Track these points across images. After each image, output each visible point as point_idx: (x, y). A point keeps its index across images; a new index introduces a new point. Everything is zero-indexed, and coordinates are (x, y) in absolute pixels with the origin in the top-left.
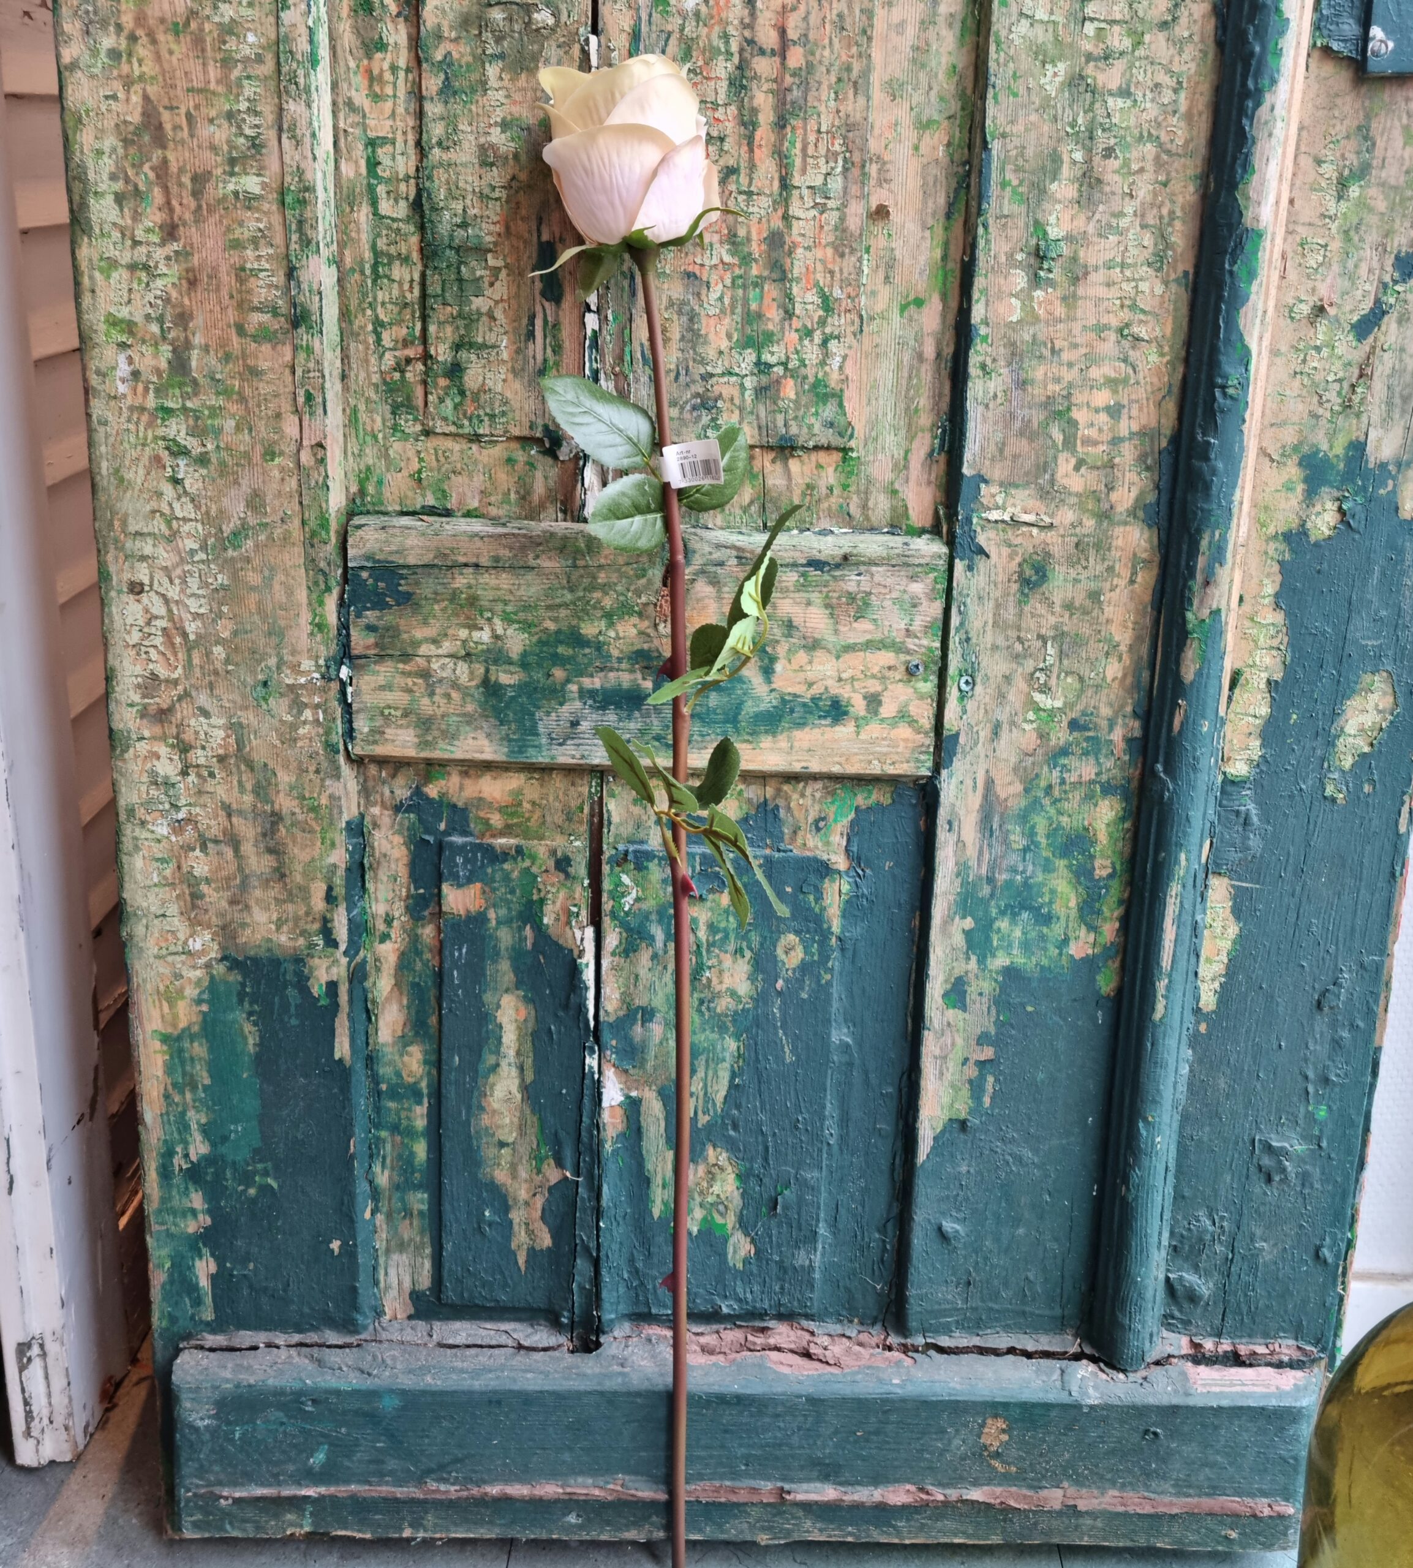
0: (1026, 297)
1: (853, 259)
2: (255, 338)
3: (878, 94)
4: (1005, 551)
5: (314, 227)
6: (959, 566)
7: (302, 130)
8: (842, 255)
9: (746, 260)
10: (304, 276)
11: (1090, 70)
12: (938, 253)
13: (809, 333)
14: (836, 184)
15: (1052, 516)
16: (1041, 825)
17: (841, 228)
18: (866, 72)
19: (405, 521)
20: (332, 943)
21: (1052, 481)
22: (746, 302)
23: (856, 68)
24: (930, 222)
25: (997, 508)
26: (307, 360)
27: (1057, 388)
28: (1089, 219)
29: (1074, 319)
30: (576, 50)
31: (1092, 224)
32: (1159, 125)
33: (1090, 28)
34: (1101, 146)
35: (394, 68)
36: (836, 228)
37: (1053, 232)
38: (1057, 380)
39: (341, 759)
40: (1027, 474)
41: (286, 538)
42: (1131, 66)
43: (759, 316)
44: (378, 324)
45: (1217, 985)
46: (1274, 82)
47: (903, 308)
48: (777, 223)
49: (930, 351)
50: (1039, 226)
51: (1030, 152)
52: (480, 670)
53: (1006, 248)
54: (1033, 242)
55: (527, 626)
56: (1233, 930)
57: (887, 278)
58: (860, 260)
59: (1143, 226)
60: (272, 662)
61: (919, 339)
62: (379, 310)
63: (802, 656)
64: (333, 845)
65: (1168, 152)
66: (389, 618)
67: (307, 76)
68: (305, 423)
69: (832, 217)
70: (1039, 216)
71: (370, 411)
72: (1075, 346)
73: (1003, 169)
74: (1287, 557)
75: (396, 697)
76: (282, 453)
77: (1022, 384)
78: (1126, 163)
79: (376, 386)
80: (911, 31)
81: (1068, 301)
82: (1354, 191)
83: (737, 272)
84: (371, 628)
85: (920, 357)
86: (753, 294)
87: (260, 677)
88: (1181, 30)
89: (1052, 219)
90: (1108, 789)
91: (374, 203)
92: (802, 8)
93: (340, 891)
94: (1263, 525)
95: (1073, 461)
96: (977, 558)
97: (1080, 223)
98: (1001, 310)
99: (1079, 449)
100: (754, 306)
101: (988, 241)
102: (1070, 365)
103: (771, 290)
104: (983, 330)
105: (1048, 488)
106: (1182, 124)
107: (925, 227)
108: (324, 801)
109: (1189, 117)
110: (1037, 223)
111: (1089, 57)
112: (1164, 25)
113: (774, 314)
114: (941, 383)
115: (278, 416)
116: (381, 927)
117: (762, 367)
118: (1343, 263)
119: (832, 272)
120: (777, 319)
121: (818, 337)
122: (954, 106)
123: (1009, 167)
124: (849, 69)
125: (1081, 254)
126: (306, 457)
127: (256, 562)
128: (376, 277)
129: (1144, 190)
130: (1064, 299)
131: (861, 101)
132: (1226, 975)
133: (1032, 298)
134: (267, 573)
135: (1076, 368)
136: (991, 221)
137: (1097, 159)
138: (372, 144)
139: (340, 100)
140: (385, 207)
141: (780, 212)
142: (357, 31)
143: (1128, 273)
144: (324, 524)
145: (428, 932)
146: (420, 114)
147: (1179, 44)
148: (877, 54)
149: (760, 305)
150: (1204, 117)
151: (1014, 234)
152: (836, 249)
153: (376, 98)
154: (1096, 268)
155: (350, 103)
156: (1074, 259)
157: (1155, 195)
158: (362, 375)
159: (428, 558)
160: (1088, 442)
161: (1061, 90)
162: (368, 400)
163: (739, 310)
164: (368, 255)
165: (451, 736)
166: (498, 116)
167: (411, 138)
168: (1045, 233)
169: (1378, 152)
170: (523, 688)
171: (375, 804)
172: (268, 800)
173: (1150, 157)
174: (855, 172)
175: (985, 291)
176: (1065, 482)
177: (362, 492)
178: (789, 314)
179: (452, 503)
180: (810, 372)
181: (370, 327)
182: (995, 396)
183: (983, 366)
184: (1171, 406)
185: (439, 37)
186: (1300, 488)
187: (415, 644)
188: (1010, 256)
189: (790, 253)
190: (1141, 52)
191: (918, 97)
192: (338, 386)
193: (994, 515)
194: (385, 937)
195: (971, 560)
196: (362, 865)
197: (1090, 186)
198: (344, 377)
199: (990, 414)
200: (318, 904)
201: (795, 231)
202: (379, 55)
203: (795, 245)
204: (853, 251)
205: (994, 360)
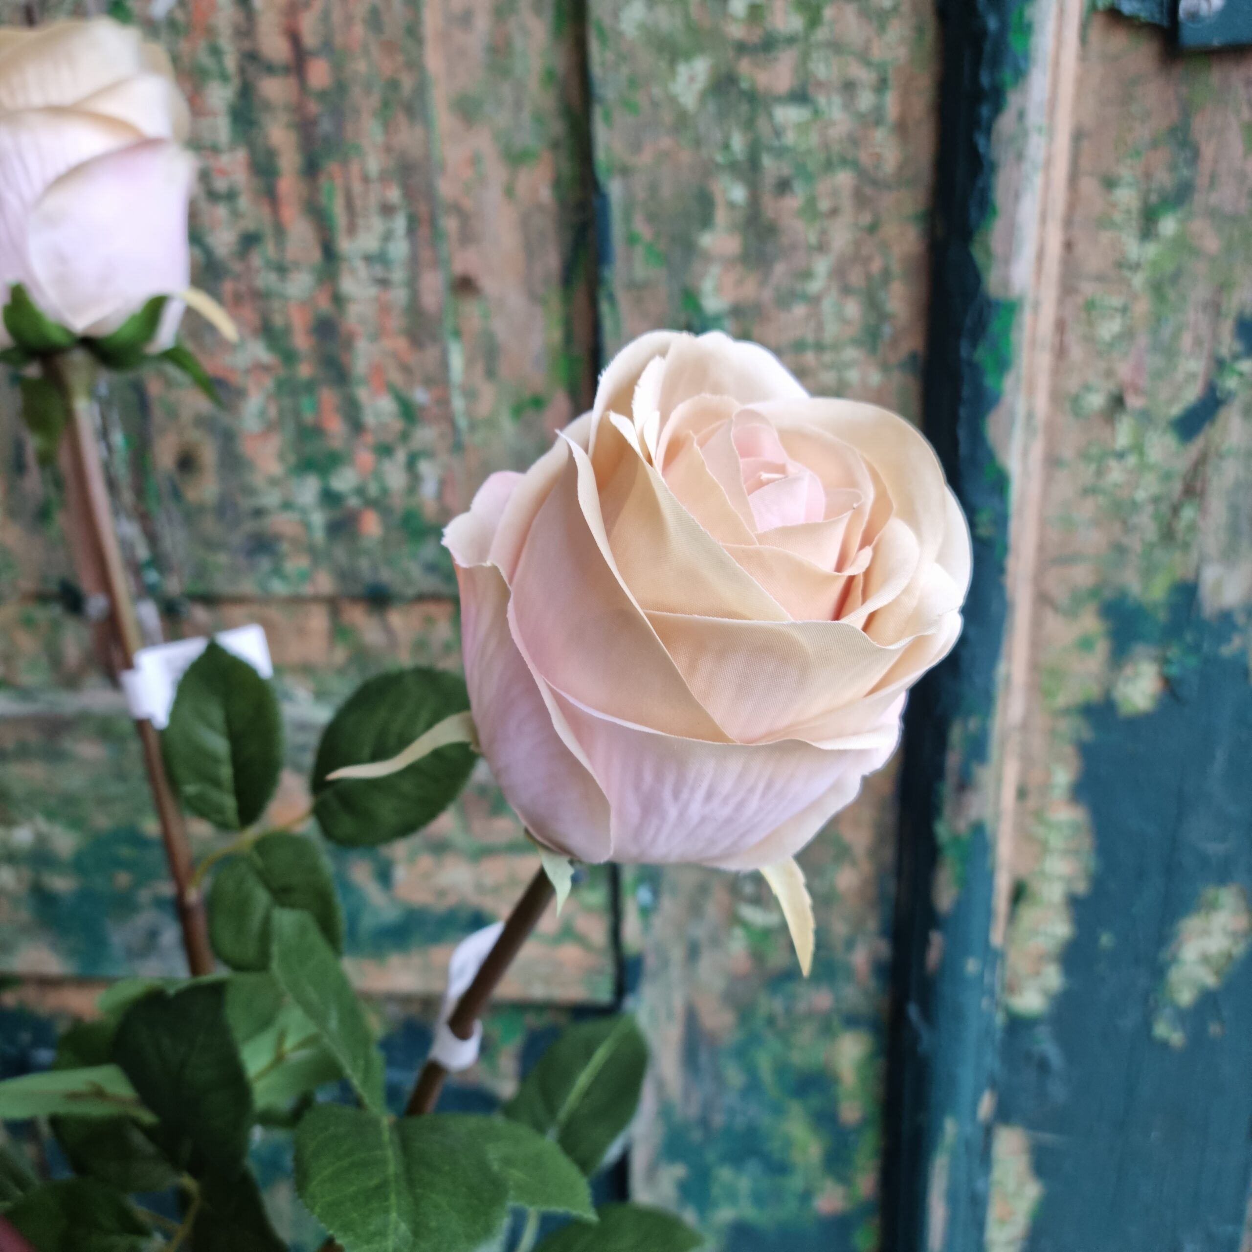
1: (435, 350)
3: (442, 118)
8: (421, 346)
11: (744, 67)
12: (559, 334)
13: (385, 450)
14: (399, 249)
17: (414, 309)
18: (421, 89)
22: (297, 413)
23: (407, 83)
24: (540, 291)
28: (762, 284)
31: (767, 291)
32: (855, 143)
33: (738, 5)
34: (770, 179)
36: (407, 310)
37: (711, 304)
42: (805, 58)
43: (318, 430)
46: (1020, 74)
47: (517, 411)
48: (324, 305)
50: (689, 298)
51: (666, 191)
52: (28, 874)
54: (683, 319)
55: (75, 823)
56: (1034, 1190)
57: (489, 372)
58: (445, 351)
59: (844, 291)
63: (426, 861)
69: (401, 295)
70: (688, 282)
73: (627, 218)
74: (1088, 735)
78: (811, 202)
80: (482, 23)
82: (1168, 226)
83: (281, 374)
86: (305, 402)
89: (707, 287)
90: (851, 1021)
97: (750, 290)
100: (308, 418)
101: (617, 321)
103: (329, 396)
106: (892, 140)
107: (534, 297)
110: (684, 292)
111: (742, 48)
113: (336, 427)
117: (330, 498)
118: (1155, 331)
119: (409, 370)
120: (343, 435)
121: (401, 456)
122: (555, 128)
123: (638, 215)
124: (393, 85)
129: (840, 240)
131: (419, 129)
136: (616, 292)
137: (765, 200)
141: (327, 292)
143: (828, 357)
147: (879, 20)
148: (433, 63)
149: (317, 416)
150: (925, 128)
151: (654, 309)
152: (410, 337)
157: (858, 246)
161: (704, 96)
163: (289, 424)
168: (699, 306)
169: (1205, 165)
173: (846, 191)
174: (423, 232)
178: (357, 426)
180: (398, 503)
189: (348, 346)
190: (821, 34)
191: (503, 119)
197: (759, 236)
201: (351, 316)
203: (353, 335)
204: (433, 339)
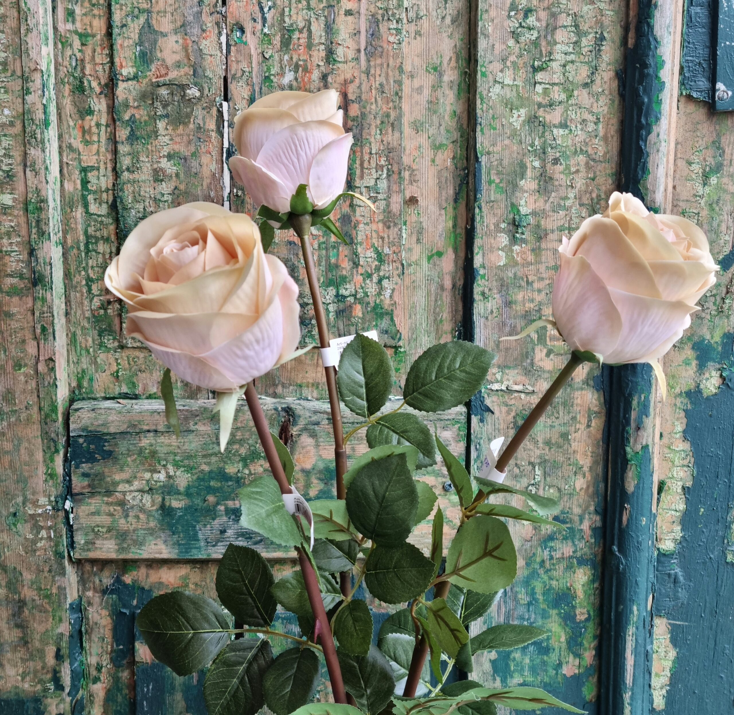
0: (508, 250)
1: (396, 229)
2: (8, 294)
3: (407, 130)
4: (504, 409)
5: (47, 224)
6: (474, 419)
7: (39, 165)
8: (389, 227)
10: (40, 254)
11: (541, 113)
12: (450, 224)
13: (369, 276)
14: (383, 185)
15: (533, 386)
16: (539, 587)
17: (387, 211)
18: (399, 117)
19: (108, 404)
20: (60, 687)
21: (532, 364)
22: (328, 258)
23: (393, 115)
24: (444, 205)
25: (497, 382)
26: (42, 306)
27: (532, 306)
28: (546, 201)
29: (540, 262)
30: (214, 111)
31: (548, 205)
32: (587, 144)
33: (539, 88)
34: (551, 158)
35: (98, 125)
36: (384, 211)
37: (524, 210)
38: (532, 301)
39: (66, 562)
40: (516, 359)
41: (28, 419)
42: (567, 110)
43: (337, 266)
44: (89, 280)
45: (664, 692)
46: (658, 119)
47: (430, 258)
48: (346, 209)
49: (448, 283)
50: (515, 207)
51: (506, 162)
52: (159, 499)
53: (494, 220)
54: (511, 216)
55: (189, 469)
56: (672, 654)
57: (418, 240)
58: (400, 230)
59: (581, 205)
60: (20, 499)
61: (441, 276)
62: (90, 271)
64: (61, 620)
65: (594, 160)
66: (98, 468)
67: (42, 133)
68: (41, 346)
69: (382, 204)
70: (514, 201)
71: (84, 335)
72: (541, 279)
73: (489, 174)
74: (689, 407)
75: (104, 520)
76: (26, 365)
77: (509, 304)
78: (568, 167)
79: (88, 319)
80: (426, 92)
81: (537, 251)
82: (714, 180)
83: (322, 240)
84: (85, 475)
85: (442, 288)
86: (332, 253)
87: (12, 510)
88: (597, 88)
89: (522, 202)
90: (581, 562)
91: (86, 206)
92: (357, 81)
93: (65, 651)
94: (672, 388)
95: (545, 351)
96: (486, 414)
97: (540, 204)
98: (493, 259)
99: (548, 343)
100: (333, 260)
101: (482, 217)
102: (539, 291)
103: (344, 250)
104: (482, 272)
105: (529, 368)
106: (602, 143)
107: (441, 208)
108: (54, 591)
109: (605, 138)
110: (513, 205)
111: (540, 105)
112: (586, 85)
113: (346, 265)
114: (456, 304)
115: (24, 341)
116: (94, 673)
117: (339, 298)
118: (710, 224)
119: (383, 238)
120: (348, 268)
121: (375, 278)
122: (456, 135)
123: (493, 172)
124: (388, 116)
125: (542, 223)
126: (42, 367)
127: (9, 435)
128: (88, 251)
129: (580, 183)
130: (533, 250)
131: (397, 134)
132: (670, 685)
133: (512, 251)
134: (16, 442)
135: (543, 293)
136: (483, 205)
137: (549, 166)
138: (84, 170)
139: (64, 145)
140: (93, 208)
141: (348, 203)
142: (74, 103)
144: (54, 409)
145: (125, 675)
146: (115, 152)
147: (597, 96)
148: (405, 106)
149: (337, 260)
150: (615, 138)
151: (499, 212)
152: (384, 223)
153: (87, 143)
154: (553, 231)
155: (70, 147)
156: (538, 226)
157: (587, 186)
158: (79, 312)
159: (123, 428)
160: (554, 338)
161: (523, 125)
162: (83, 328)
163: (323, 263)
164: (82, 238)
165: (141, 544)
166: (165, 151)
167: (109, 166)
168: (518, 211)
169: (727, 156)
170: (188, 509)
171: (89, 590)
172: (16, 591)
173: (582, 163)
174: (395, 177)
175: (482, 247)
176: (541, 364)
177: (80, 386)
178: (356, 265)
179: (139, 390)
180: (371, 300)
181: (84, 282)
182: (492, 312)
183: (483, 294)
185: (127, 106)
186: (694, 363)
187: (116, 484)
188: (497, 225)
189: (355, 227)
190: (572, 101)
191: (432, 131)
192: (63, 320)
193: (496, 387)
194: (96, 680)
195: (482, 415)
196: (80, 632)
197: (545, 181)
198: (67, 314)
199: (489, 323)
200: (51, 661)
201: (358, 213)
202: (88, 118)
203: (358, 222)
204: (395, 224)
205: (490, 290)
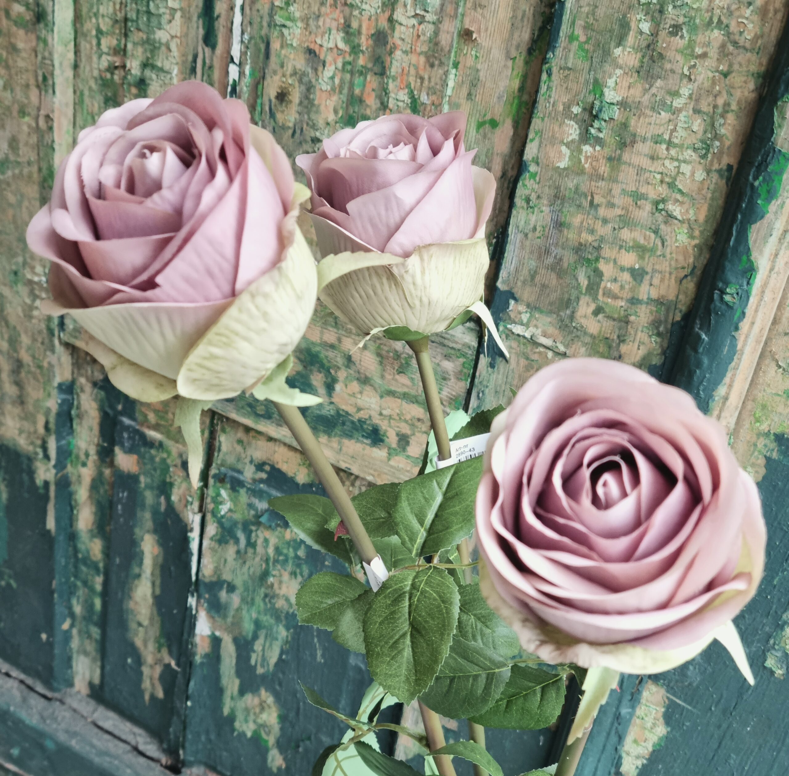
0: (575, 148)
1: (441, 72)
2: (16, 23)
4: (523, 362)
6: (484, 360)
8: (432, 66)
9: (355, 49)
15: (567, 346)
17: (434, 41)
20: (47, 457)
21: (572, 317)
22: (351, 85)
24: (514, 53)
25: (522, 324)
26: (44, 50)
27: (590, 238)
28: (646, 91)
29: (616, 181)
31: (647, 97)
32: (731, 13)
34: (670, 22)
36: (430, 40)
37: (610, 95)
38: (592, 231)
39: (56, 342)
40: (551, 304)
41: (30, 176)
43: (361, 101)
44: (99, 32)
45: (639, 763)
48: (384, 24)
49: (497, 169)
51: (601, 12)
53: (565, 99)
54: (590, 99)
56: (661, 730)
57: (469, 94)
58: (446, 73)
59: (697, 111)
60: (20, 259)
62: (100, 20)
63: (355, 386)
64: (49, 395)
65: (735, 43)
68: (43, 97)
69: (428, 30)
70: (599, 76)
71: (92, 97)
72: (611, 205)
73: (573, 23)
74: (775, 455)
76: (29, 115)
78: (691, 44)
79: (96, 79)
83: (349, 58)
86: (358, 80)
87: (14, 267)
89: (611, 82)
93: (52, 426)
94: (757, 420)
95: (593, 307)
96: (499, 360)
97: (636, 93)
98: (552, 155)
99: (600, 297)
100: (357, 91)
102: (605, 221)
103: (372, 81)
104: (533, 168)
105: (567, 321)
106: (756, 18)
107: (508, 56)
108: (45, 364)
110: (596, 81)
113: (372, 102)
115: (27, 86)
116: (83, 457)
119: (422, 79)
120: (374, 107)
123: (580, 23)
125: (633, 122)
126: (42, 123)
127: (13, 187)
130: (610, 159)
132: (649, 760)
133: (580, 151)
134: (19, 197)
135: (610, 226)
136: (555, 70)
137: (663, 34)
141: (387, 15)
143: (673, 152)
145: (107, 472)
149: (362, 92)
150: (779, 16)
151: (574, 87)
152: (428, 58)
154: (644, 140)
156: (625, 125)
157: (714, 83)
158: (88, 68)
160: (608, 293)
162: (90, 89)
163: (345, 91)
168: (602, 94)
171: (82, 375)
172: (16, 351)
173: (716, 45)
175: (540, 133)
176: (584, 322)
178: (384, 106)
181: (94, 32)
182: (535, 229)
183: (528, 200)
184: (690, 285)
188: (567, 107)
189: (391, 53)
192: (70, 73)
193: (518, 329)
194: (84, 465)
195: (493, 359)
196: (69, 414)
197: (652, 59)
198: (76, 66)
199: (528, 243)
200: (40, 429)
201: (397, 34)
203: (395, 47)
204: (441, 64)
205: (539, 197)
